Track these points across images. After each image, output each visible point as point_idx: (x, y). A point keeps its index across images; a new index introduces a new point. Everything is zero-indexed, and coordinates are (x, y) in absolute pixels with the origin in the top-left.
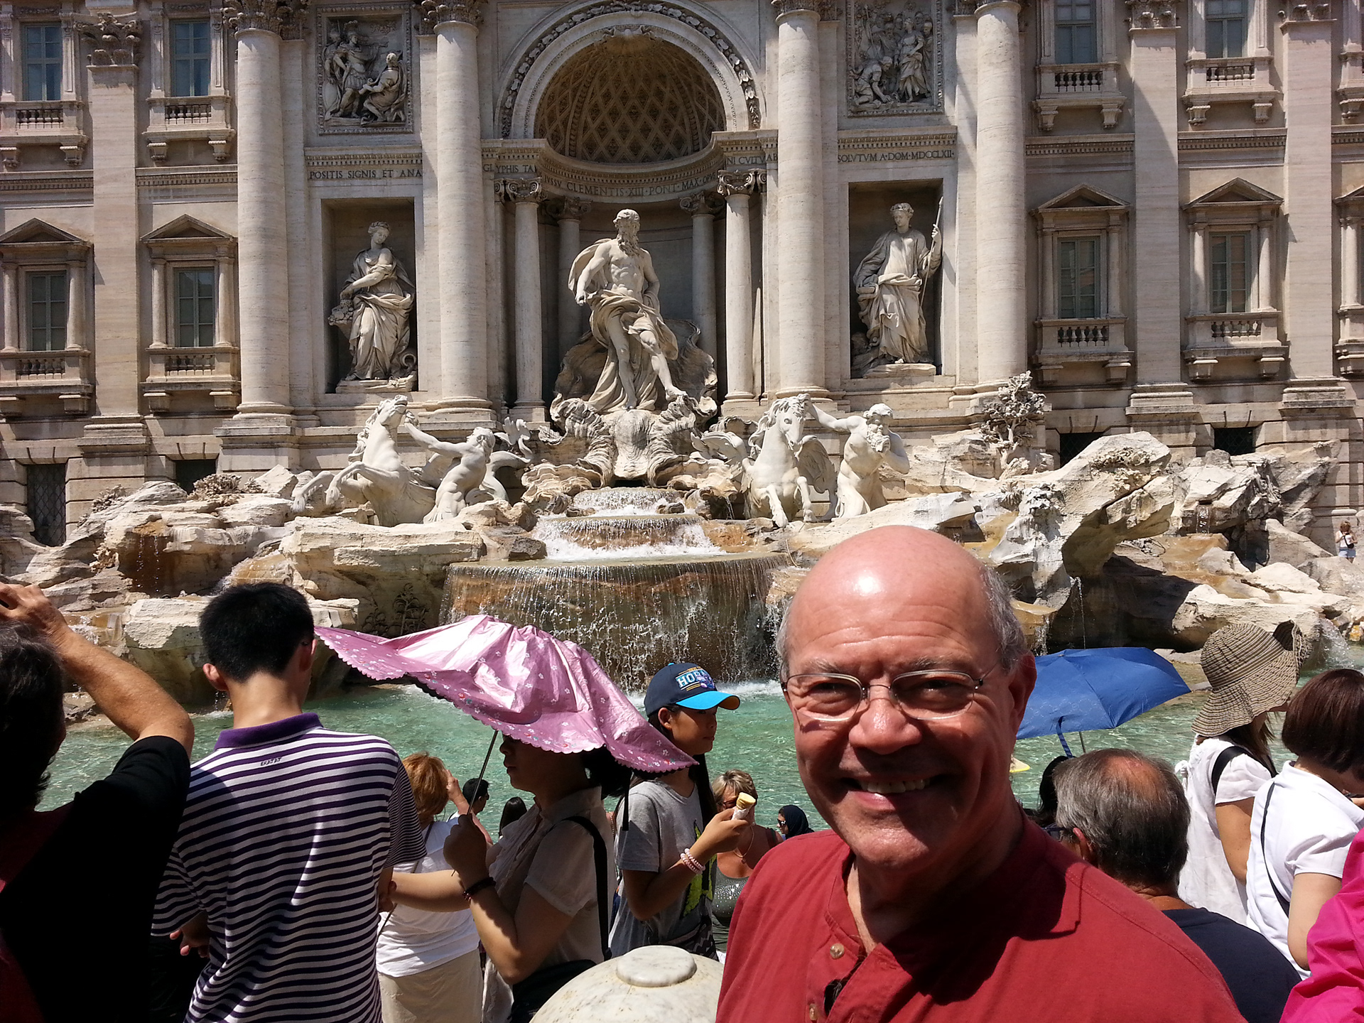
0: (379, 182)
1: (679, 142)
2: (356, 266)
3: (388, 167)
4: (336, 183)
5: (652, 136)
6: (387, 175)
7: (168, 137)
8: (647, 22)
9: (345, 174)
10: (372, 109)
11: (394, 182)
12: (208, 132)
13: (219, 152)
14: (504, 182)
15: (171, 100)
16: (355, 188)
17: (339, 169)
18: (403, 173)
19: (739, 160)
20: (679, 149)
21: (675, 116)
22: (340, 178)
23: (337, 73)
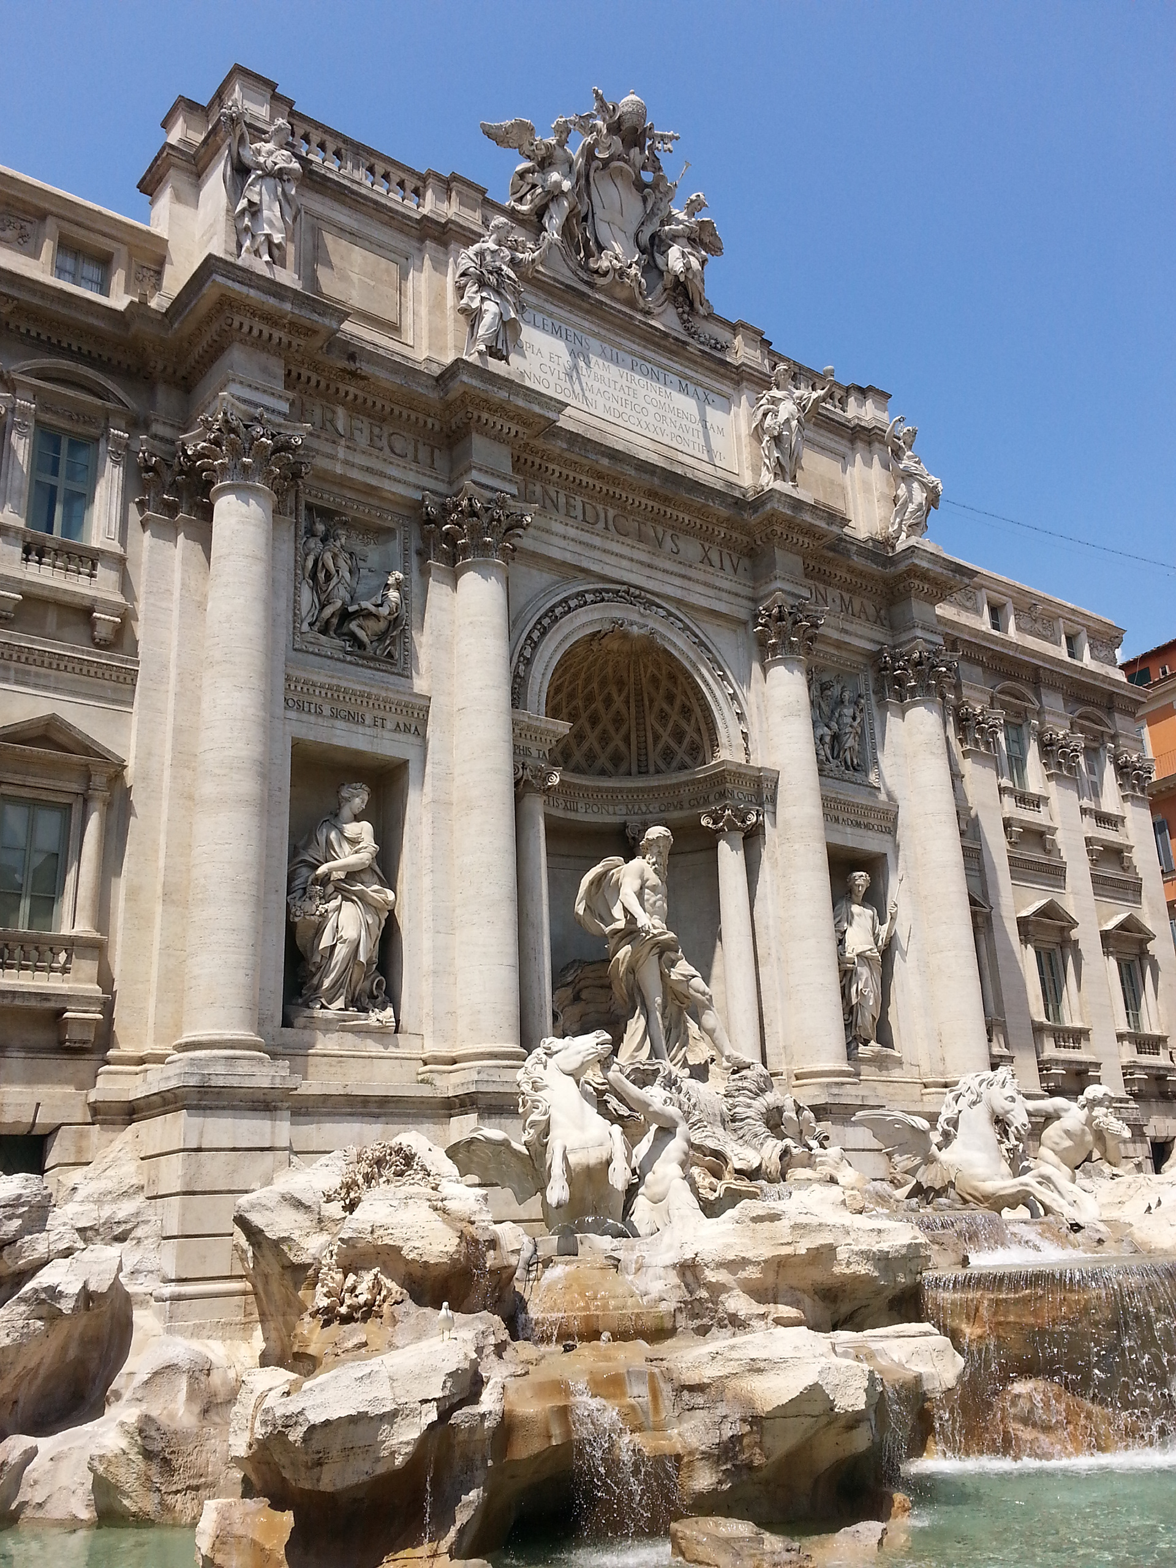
0: (368, 731)
1: (617, 759)
2: (322, 839)
3: (381, 714)
4: (312, 719)
5: (585, 746)
6: (379, 723)
7: (25, 588)
8: (651, 624)
9: (327, 711)
10: (361, 634)
11: (387, 734)
12: (95, 599)
13: (102, 632)
14: (523, 764)
15: (33, 536)
16: (338, 732)
17: (319, 701)
18: (398, 725)
19: (740, 793)
20: (616, 766)
21: (617, 730)
22: (319, 713)
23: (321, 576)
